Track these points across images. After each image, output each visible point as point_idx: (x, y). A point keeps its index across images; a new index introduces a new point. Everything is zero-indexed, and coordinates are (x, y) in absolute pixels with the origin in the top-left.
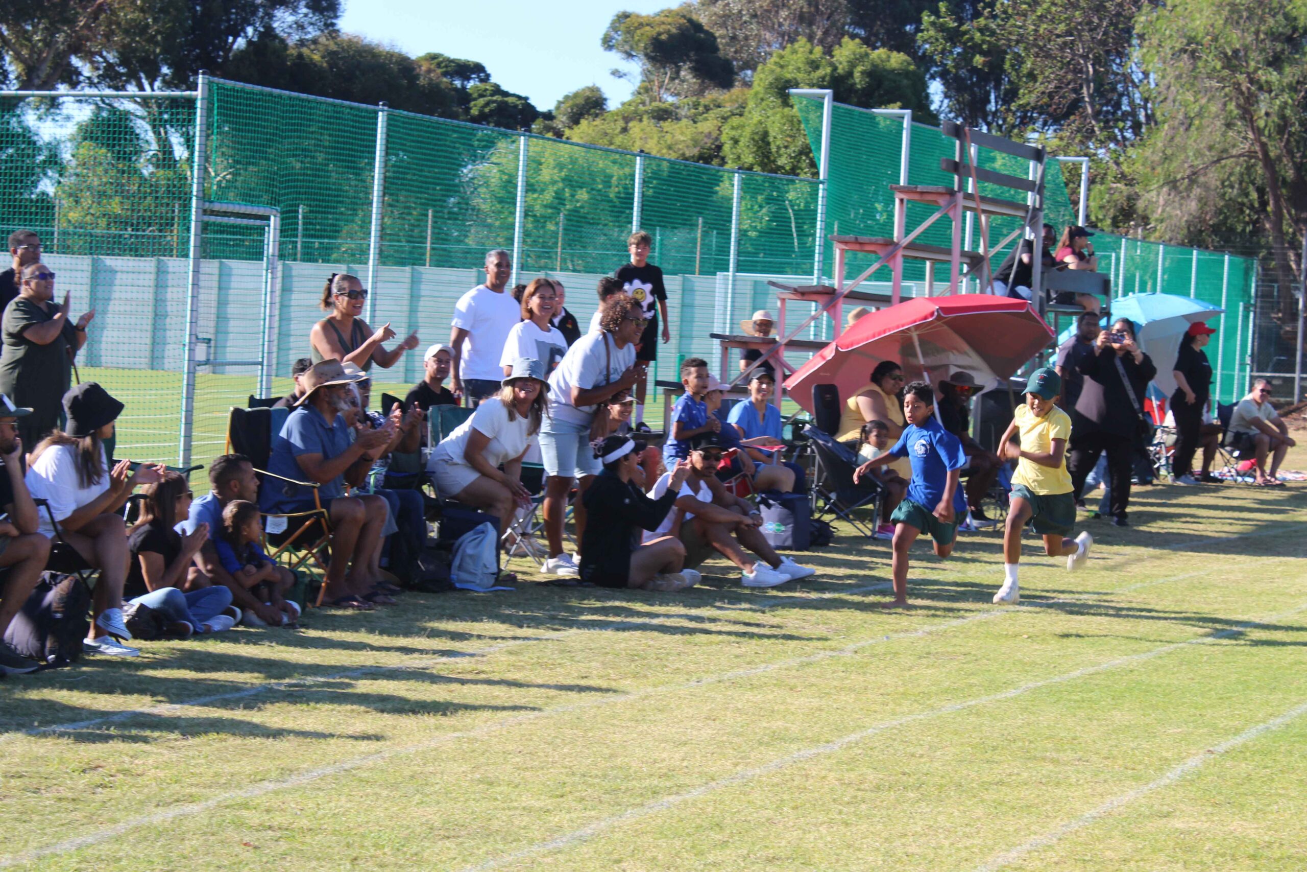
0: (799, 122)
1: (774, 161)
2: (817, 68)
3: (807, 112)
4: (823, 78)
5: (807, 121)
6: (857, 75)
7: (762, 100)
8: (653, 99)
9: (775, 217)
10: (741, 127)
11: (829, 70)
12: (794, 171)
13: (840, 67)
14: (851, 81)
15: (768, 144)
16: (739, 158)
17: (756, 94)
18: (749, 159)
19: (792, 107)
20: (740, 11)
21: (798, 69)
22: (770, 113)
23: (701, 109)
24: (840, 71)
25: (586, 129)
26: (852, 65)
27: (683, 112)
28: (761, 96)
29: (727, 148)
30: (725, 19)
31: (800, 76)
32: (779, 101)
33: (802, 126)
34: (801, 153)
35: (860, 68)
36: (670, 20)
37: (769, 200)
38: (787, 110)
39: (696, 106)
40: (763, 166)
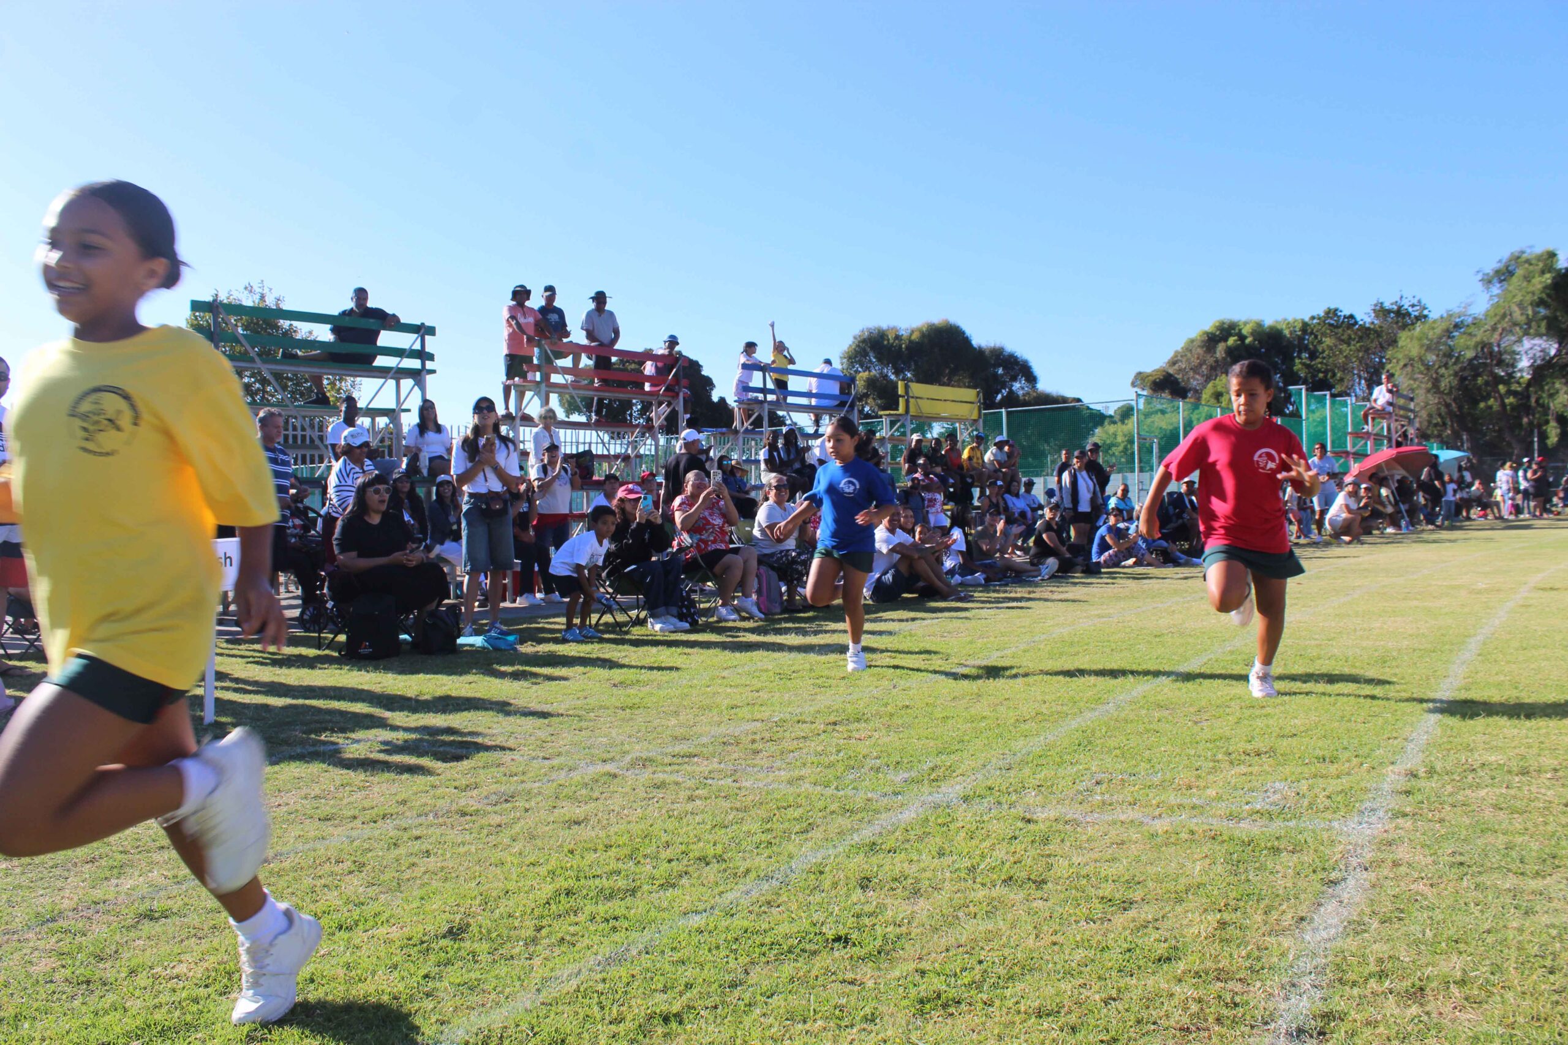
30: (1179, 371)
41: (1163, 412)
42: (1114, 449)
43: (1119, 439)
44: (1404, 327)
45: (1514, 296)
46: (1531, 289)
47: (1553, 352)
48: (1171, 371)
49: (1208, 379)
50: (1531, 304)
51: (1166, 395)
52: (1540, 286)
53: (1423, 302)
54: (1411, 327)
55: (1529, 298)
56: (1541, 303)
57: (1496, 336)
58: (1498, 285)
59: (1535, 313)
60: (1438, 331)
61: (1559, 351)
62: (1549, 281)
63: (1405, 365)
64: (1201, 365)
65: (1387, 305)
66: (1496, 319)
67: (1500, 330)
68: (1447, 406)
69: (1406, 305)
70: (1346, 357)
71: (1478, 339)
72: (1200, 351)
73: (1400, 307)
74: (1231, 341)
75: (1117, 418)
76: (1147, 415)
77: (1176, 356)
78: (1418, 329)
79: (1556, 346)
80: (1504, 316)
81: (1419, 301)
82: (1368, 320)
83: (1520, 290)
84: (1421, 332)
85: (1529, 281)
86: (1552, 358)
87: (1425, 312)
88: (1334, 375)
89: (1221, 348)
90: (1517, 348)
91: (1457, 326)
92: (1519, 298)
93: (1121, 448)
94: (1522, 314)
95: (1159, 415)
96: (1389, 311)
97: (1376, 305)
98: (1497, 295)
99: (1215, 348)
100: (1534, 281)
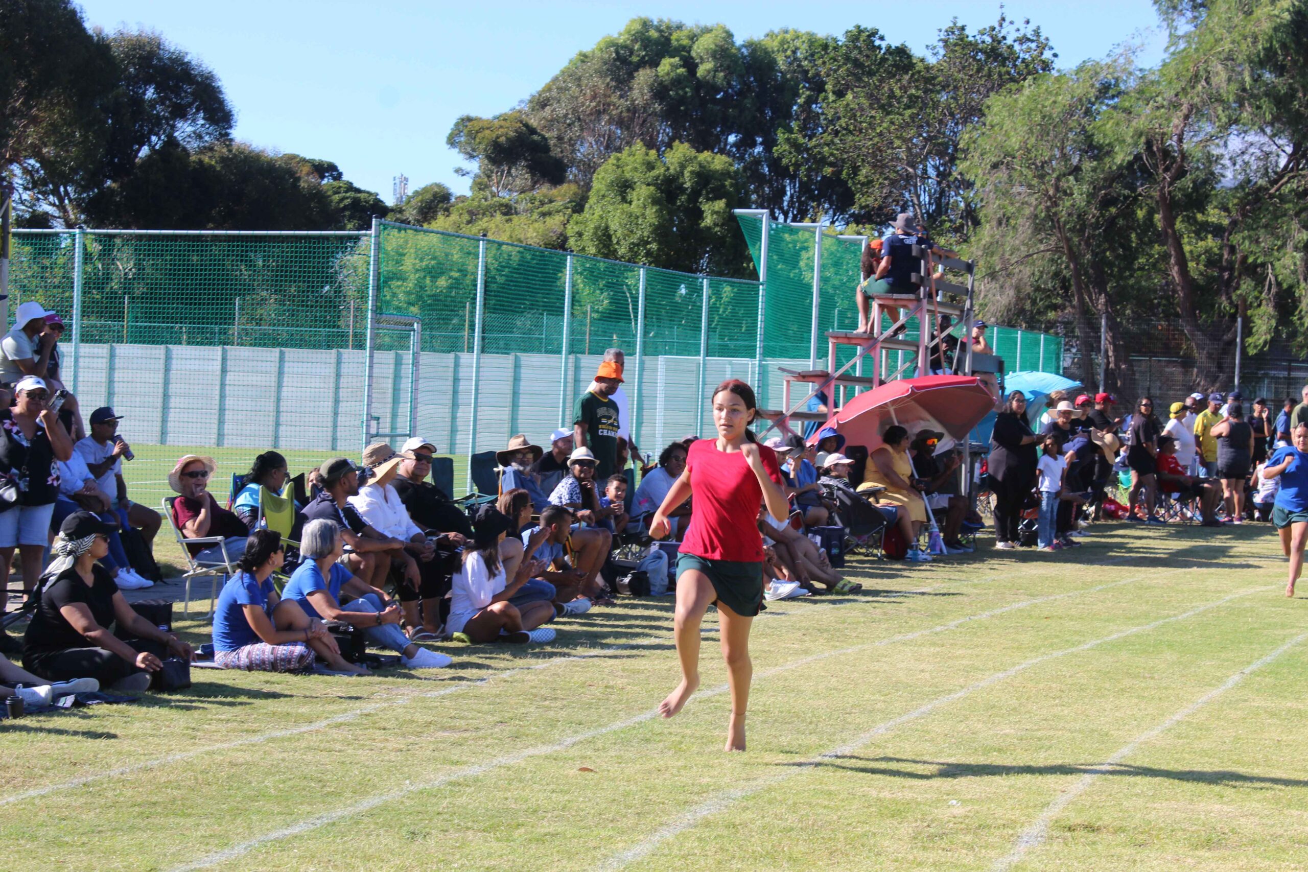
0: (637, 217)
1: (615, 250)
2: (653, 168)
3: (645, 207)
4: (657, 178)
5: (643, 214)
6: (687, 174)
7: (604, 196)
8: (493, 196)
9: (614, 301)
10: (584, 222)
11: (662, 170)
12: (632, 260)
13: (672, 168)
14: (681, 180)
15: (609, 237)
16: (583, 249)
17: (598, 191)
18: (593, 250)
19: (630, 203)
20: (566, 116)
21: (636, 169)
22: (610, 208)
23: (537, 203)
24: (672, 171)
25: (441, 222)
26: (683, 166)
27: (521, 207)
28: (602, 193)
29: (572, 242)
30: (551, 123)
31: (637, 177)
32: (619, 198)
33: (640, 221)
34: (638, 245)
35: (689, 169)
36: (507, 124)
37: (609, 286)
38: (625, 205)
39: (532, 200)
40: (606, 256)
41: (508, 210)
42: (395, 283)
43: (409, 263)
44: (998, 85)
45: (1217, 41)
46: (1250, 28)
47: (1283, 162)
48: (533, 122)
49: (610, 146)
50: (1251, 62)
51: (520, 175)
52: (1266, 26)
53: (1044, 35)
54: (1013, 86)
55: (1245, 47)
56: (1268, 59)
57: (1177, 120)
58: (1189, 14)
59: (1256, 79)
60: (1064, 99)
61: (1291, 157)
62: (1287, 16)
63: (995, 166)
64: (598, 113)
65: (971, 32)
66: (1178, 87)
67: (1185, 109)
68: (1074, 256)
69: (1010, 34)
70: (881, 134)
71: (1140, 123)
72: (601, 84)
73: (997, 41)
74: (667, 66)
75: (411, 214)
76: (473, 215)
77: (548, 89)
78: (1026, 92)
79: (1289, 150)
80: (1196, 77)
81: (1037, 32)
82: (932, 60)
83: (1230, 30)
84: (1033, 99)
85: (1249, 13)
86: (1281, 176)
87: (1047, 55)
88: (856, 170)
89: (643, 77)
90: (1216, 152)
91: (1105, 90)
92: (1227, 46)
93: (411, 285)
94: (1229, 80)
95: (499, 217)
96: (973, 46)
97: (950, 31)
98: (1187, 36)
99: (631, 76)
100: (1259, 13)
